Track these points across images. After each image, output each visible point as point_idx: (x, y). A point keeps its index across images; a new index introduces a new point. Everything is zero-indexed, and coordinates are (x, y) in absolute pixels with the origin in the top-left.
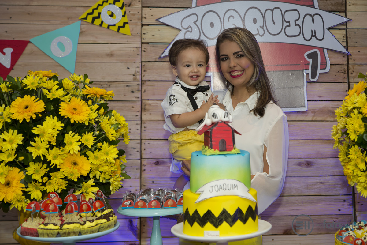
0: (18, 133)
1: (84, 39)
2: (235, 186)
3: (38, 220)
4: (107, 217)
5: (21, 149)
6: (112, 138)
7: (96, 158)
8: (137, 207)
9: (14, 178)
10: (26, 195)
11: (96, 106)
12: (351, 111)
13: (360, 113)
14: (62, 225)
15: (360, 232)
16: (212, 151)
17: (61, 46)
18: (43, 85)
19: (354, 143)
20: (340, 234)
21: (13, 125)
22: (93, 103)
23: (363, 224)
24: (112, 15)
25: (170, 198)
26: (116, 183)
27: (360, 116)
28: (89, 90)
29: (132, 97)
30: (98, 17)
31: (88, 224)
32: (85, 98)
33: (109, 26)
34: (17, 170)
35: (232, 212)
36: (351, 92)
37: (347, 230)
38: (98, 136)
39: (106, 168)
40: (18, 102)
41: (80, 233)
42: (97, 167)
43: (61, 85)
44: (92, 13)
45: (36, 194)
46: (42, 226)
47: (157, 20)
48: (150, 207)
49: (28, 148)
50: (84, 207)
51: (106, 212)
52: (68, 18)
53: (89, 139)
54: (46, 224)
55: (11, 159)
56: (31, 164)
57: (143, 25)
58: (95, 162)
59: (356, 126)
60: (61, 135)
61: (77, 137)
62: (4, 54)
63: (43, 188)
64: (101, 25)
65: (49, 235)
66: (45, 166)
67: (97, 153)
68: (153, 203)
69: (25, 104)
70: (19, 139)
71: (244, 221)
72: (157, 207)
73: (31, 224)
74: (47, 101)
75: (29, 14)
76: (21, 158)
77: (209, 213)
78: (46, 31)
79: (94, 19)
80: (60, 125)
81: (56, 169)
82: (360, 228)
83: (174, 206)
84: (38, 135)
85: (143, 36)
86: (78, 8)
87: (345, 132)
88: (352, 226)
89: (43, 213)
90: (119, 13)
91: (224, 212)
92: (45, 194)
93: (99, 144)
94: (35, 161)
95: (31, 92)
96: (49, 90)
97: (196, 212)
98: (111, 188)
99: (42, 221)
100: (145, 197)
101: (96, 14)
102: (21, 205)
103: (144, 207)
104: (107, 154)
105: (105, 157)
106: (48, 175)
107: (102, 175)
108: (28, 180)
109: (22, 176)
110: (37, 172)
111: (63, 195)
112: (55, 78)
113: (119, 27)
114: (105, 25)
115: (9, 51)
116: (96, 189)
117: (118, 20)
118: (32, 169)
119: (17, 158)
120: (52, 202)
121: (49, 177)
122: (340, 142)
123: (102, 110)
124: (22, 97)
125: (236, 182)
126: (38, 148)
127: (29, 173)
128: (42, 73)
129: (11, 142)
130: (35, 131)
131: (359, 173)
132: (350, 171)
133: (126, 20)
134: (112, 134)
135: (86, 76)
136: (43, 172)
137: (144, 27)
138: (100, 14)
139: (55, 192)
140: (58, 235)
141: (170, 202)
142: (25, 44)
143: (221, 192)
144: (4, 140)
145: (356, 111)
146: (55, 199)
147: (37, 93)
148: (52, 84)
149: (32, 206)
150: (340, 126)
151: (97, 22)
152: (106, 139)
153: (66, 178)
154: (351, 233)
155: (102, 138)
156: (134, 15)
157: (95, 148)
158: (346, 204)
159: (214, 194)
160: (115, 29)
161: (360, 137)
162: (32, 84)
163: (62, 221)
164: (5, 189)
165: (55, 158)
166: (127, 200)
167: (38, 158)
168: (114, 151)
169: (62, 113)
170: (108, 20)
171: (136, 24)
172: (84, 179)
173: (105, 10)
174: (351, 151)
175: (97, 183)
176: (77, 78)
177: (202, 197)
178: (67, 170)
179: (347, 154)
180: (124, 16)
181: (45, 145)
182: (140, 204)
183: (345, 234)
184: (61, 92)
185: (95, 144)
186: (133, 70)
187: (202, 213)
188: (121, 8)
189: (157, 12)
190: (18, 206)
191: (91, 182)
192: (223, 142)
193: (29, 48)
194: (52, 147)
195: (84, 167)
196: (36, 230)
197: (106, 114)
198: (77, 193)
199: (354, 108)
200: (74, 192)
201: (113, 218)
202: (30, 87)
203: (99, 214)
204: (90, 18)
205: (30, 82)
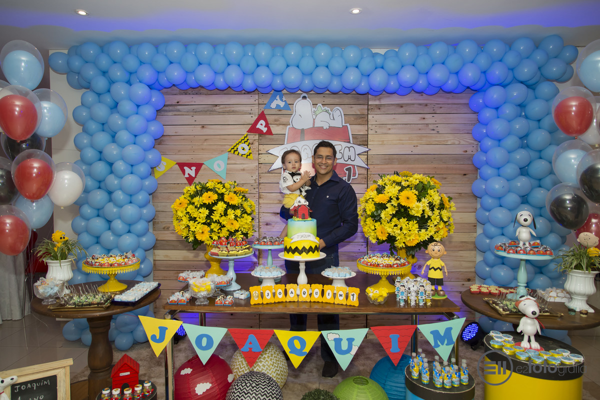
0: (207, 209)
1: (230, 162)
2: (309, 236)
3: (217, 249)
4: (248, 248)
5: (208, 217)
6: (249, 212)
7: (242, 221)
8: (261, 244)
9: (205, 230)
10: (211, 238)
11: (241, 197)
12: (368, 200)
13: (373, 201)
14: (229, 252)
15: (370, 260)
16: (298, 219)
17: (219, 165)
18: (216, 186)
19: (369, 216)
20: (360, 260)
21: (204, 205)
22: (240, 195)
23: (371, 256)
24: (243, 149)
25: (277, 241)
26: (251, 233)
27: (373, 202)
28: (237, 189)
29: (254, 191)
30: (237, 150)
31: (240, 251)
32: (235, 192)
33: (242, 155)
34: (207, 226)
35: (307, 248)
36: (368, 190)
37: (363, 258)
38: (242, 211)
39: (246, 226)
40: (205, 194)
41: (237, 256)
42: (242, 225)
43: (224, 187)
44: (233, 148)
45: (215, 238)
46: (220, 252)
47: (267, 152)
48: (267, 245)
49: (211, 216)
50: (238, 244)
51: (247, 246)
52: (222, 151)
53: (238, 212)
54: (222, 251)
55: (204, 221)
56: (213, 223)
57: (259, 154)
58: (241, 223)
59: (371, 207)
60: (226, 210)
61: (233, 211)
62: (192, 170)
63: (218, 235)
64: (238, 155)
65: (223, 256)
66: (219, 225)
67: (242, 219)
68: (268, 243)
69: (209, 196)
70: (207, 212)
71: (313, 252)
72: (270, 245)
73: (214, 250)
74: (218, 194)
75: (202, 149)
76: (208, 221)
77: (297, 248)
78: (212, 158)
79: (235, 151)
80: (225, 206)
81: (224, 226)
82: (370, 258)
83: (279, 244)
84: (215, 210)
85: (260, 160)
86: (227, 146)
87: (365, 211)
88: (366, 257)
89: (219, 246)
90: (247, 148)
91: (304, 248)
92: (219, 237)
93: (243, 215)
94: (214, 222)
95: (211, 190)
96: (219, 189)
97: (290, 247)
98: (249, 235)
99: (219, 249)
100: (265, 240)
101: (235, 149)
102: (209, 242)
103: (264, 245)
104: (247, 220)
105: (246, 221)
106: (220, 229)
107: (245, 230)
108: (212, 231)
109: (209, 229)
110: (215, 227)
111: (227, 238)
112: (221, 183)
113: (247, 155)
114: (240, 155)
115: (194, 168)
116: (242, 236)
117: (247, 152)
118: (213, 226)
119: (206, 221)
120: (224, 241)
121: (221, 230)
122: (362, 216)
123: (244, 199)
124: (207, 192)
125: (310, 234)
126: (216, 216)
127: (212, 228)
128: (215, 180)
129: (204, 213)
130: (214, 208)
131: (371, 231)
132: (366, 230)
133: (250, 151)
134: (249, 210)
135: (235, 182)
136: (218, 227)
137: (260, 155)
138: (237, 148)
139: (224, 237)
140: (227, 256)
141: (277, 243)
142: (202, 164)
143: (303, 238)
144: (200, 213)
145: (371, 200)
146: (225, 240)
147: (213, 190)
148: (220, 186)
149: (215, 243)
150: (362, 207)
151: (236, 153)
152: (246, 213)
153: (228, 230)
154: (365, 260)
155: (244, 212)
156: (254, 149)
157: (241, 217)
158: (363, 246)
159: (299, 239)
160: (245, 156)
161: (372, 213)
162: (211, 186)
163: (228, 250)
164: (202, 235)
165: (223, 221)
166: (256, 241)
167: (216, 221)
168: (250, 218)
169: (225, 200)
170: (242, 152)
171: (256, 154)
172: (237, 231)
173: (240, 147)
174: (367, 220)
175: (243, 234)
176: (231, 183)
177: (293, 241)
178: (228, 227)
179: (365, 221)
180: (249, 150)
181: (219, 215)
182: (263, 243)
183: (362, 260)
184: (224, 190)
185: (241, 215)
186: (254, 177)
187: (293, 248)
188: (248, 145)
189: (266, 147)
190: (208, 243)
191: (240, 233)
192: (304, 215)
193: (203, 167)
194: (222, 216)
195: (237, 225)
196: (217, 253)
197: (245, 201)
198: (234, 238)
199: (370, 198)
200: (232, 237)
201: (251, 249)
202: (210, 187)
203: (244, 247)
204: (233, 151)
205: (210, 185)
